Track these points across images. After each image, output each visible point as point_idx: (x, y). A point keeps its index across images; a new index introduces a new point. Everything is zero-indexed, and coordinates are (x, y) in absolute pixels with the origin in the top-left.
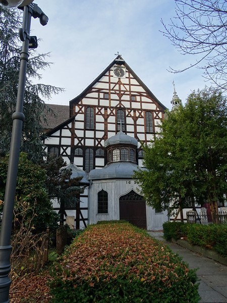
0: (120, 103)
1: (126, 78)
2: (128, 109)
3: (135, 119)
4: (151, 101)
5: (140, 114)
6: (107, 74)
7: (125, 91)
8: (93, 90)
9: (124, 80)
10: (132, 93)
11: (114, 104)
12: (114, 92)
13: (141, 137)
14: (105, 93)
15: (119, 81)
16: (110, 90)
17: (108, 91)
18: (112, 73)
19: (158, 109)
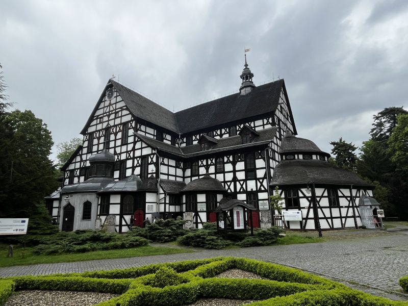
0: (108, 124)
1: (115, 97)
2: (113, 126)
3: (116, 134)
4: (128, 112)
5: (120, 128)
6: (104, 100)
7: (112, 111)
8: (95, 118)
9: (113, 101)
10: (117, 111)
11: (105, 125)
12: (105, 115)
13: (118, 150)
14: (100, 118)
15: (110, 103)
16: (104, 114)
17: (102, 116)
18: (107, 98)
19: (133, 119)
